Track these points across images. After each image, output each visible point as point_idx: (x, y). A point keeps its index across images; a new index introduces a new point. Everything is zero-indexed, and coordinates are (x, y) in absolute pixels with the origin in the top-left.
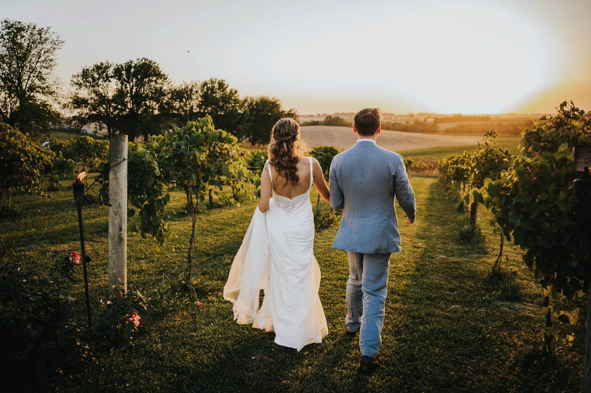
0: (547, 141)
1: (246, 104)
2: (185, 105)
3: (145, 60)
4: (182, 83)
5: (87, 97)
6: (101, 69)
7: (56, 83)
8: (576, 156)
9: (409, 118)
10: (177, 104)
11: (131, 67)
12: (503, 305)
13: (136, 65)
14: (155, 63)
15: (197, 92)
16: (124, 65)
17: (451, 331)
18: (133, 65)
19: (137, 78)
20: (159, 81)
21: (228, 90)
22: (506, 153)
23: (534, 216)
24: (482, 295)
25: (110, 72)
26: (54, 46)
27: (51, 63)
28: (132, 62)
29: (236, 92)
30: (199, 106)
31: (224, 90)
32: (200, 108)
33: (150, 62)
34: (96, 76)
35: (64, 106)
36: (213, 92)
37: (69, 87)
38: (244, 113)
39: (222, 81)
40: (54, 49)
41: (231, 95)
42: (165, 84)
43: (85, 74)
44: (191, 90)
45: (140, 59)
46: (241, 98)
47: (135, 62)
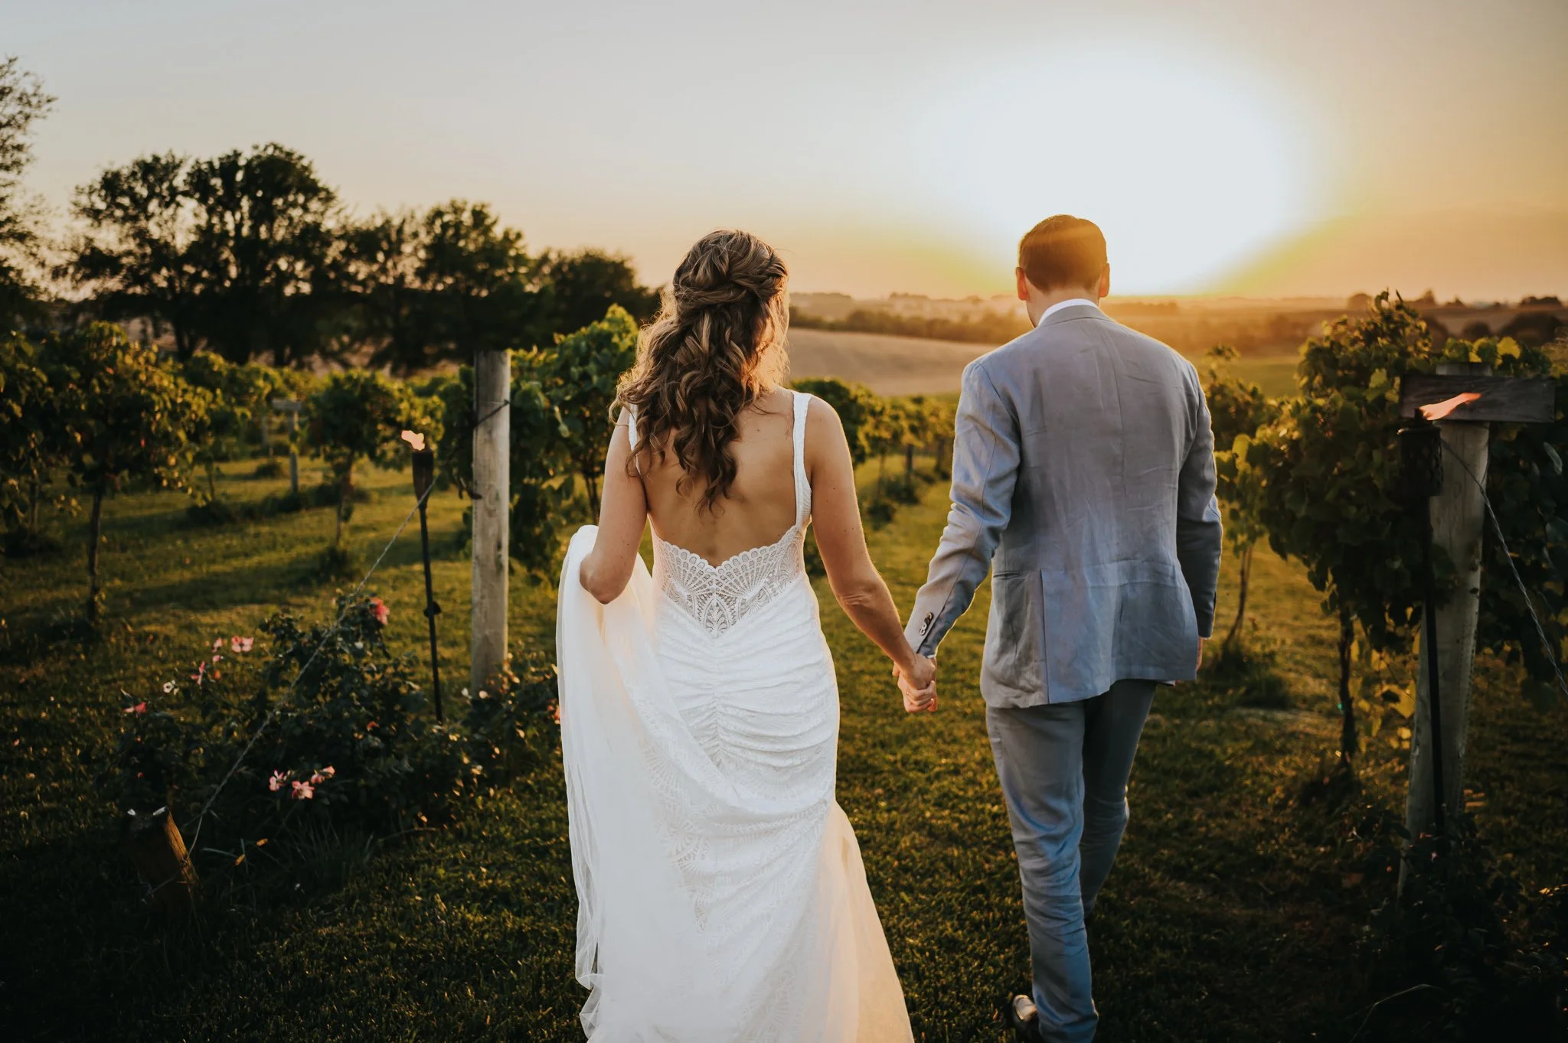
0: (1348, 366)
1: (546, 270)
2: (384, 270)
3: (276, 147)
4: (376, 211)
5: (117, 248)
6: (154, 171)
7: (35, 210)
8: (1403, 392)
9: (969, 306)
10: (360, 269)
11: (238, 168)
12: (1249, 715)
13: (249, 163)
14: (301, 158)
15: (415, 235)
16: (217, 164)
17: (1155, 757)
18: (242, 162)
19: (253, 198)
20: (315, 205)
21: (498, 232)
22: (1254, 393)
23: (1330, 496)
24: (1206, 698)
25: (180, 180)
26: (27, 110)
27: (18, 155)
28: (237, 155)
29: (519, 236)
30: (421, 274)
31: (487, 230)
32: (424, 280)
33: (289, 154)
34: (142, 191)
35: (58, 273)
36: (457, 236)
37: (68, 219)
38: (542, 292)
39: (483, 206)
40: (27, 117)
41: (507, 244)
42: (330, 212)
43: (111, 184)
44: (400, 231)
45: (262, 148)
46: (533, 252)
47: (247, 155)
